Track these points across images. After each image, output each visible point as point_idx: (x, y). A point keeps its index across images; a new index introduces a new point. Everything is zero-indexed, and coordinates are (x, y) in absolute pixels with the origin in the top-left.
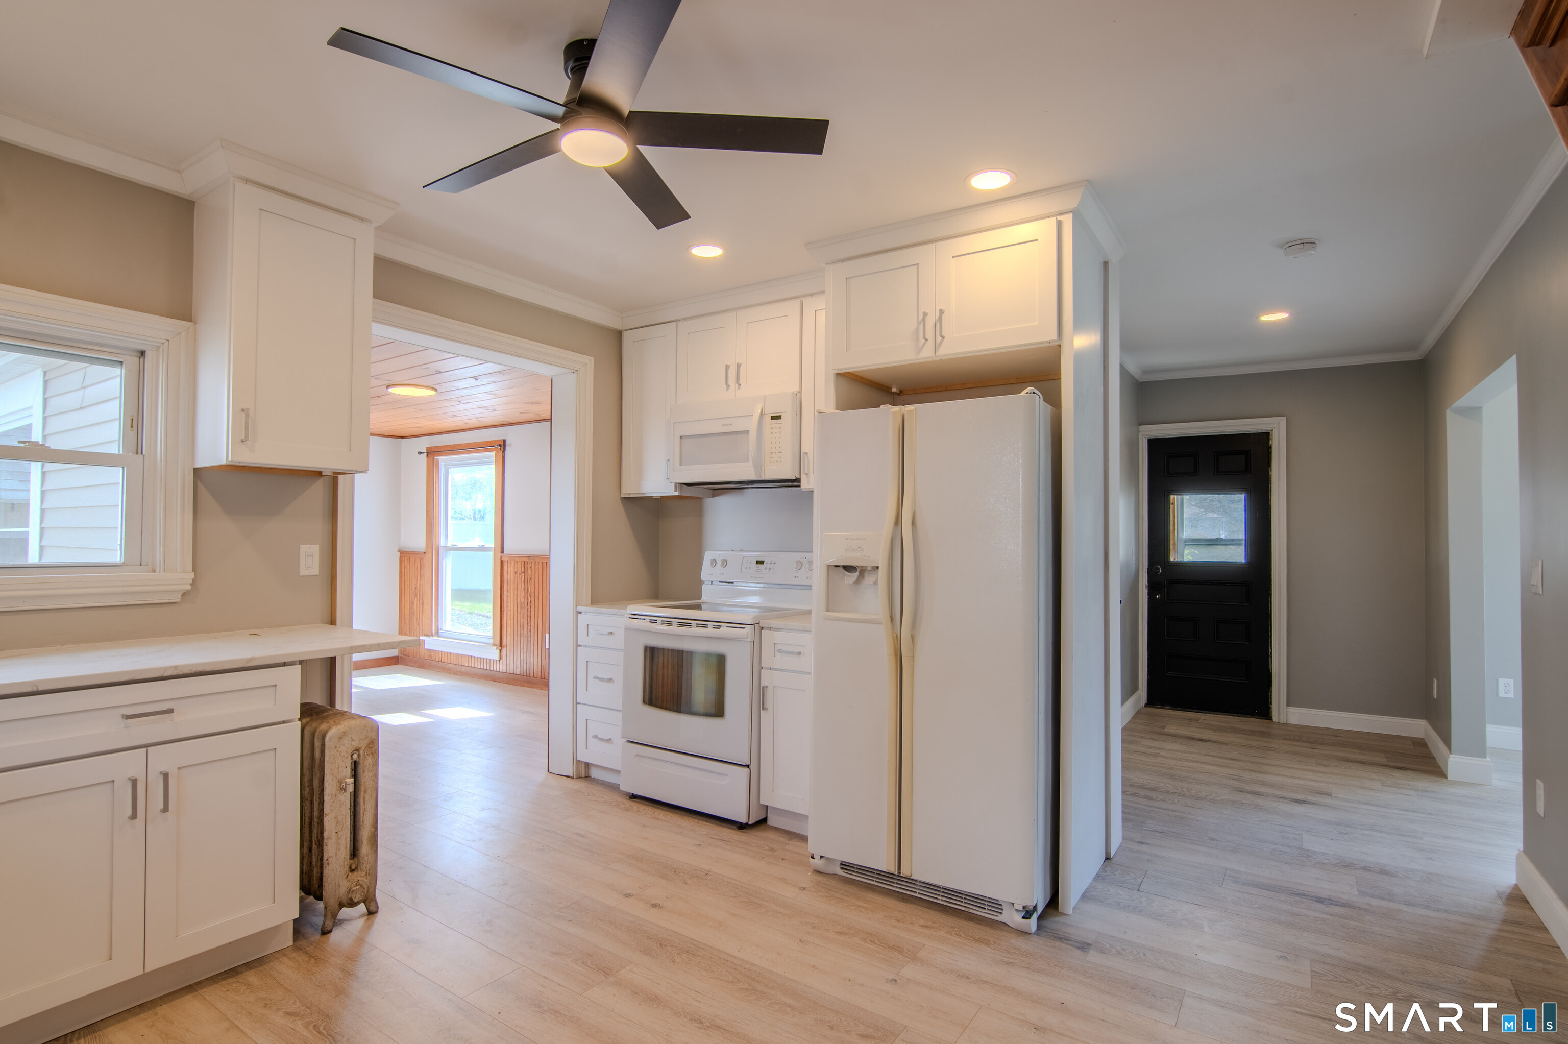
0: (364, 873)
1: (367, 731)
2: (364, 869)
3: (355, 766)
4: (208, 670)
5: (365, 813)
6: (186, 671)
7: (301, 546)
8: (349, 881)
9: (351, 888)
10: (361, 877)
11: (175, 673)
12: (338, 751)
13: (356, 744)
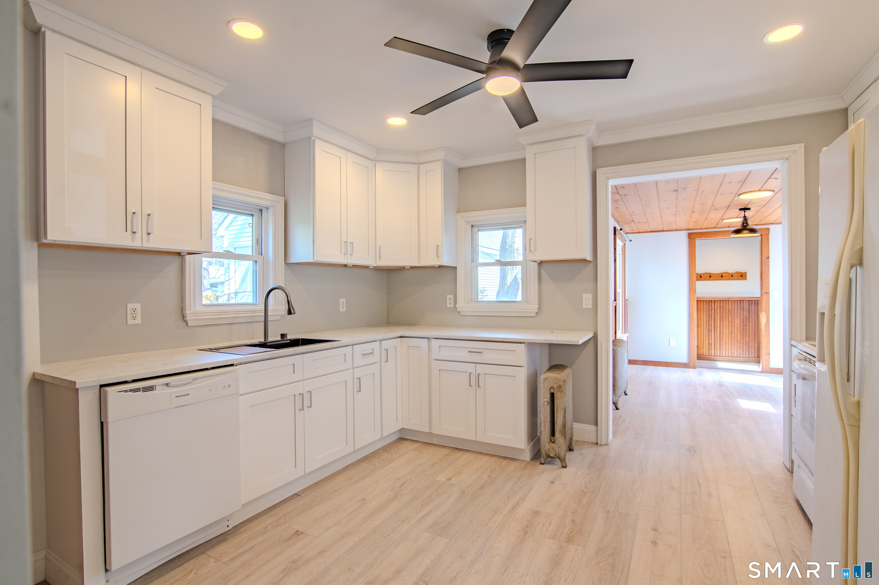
0: (557, 446)
1: (557, 380)
2: (557, 444)
3: (552, 395)
4: (492, 340)
5: (557, 418)
6: (485, 339)
7: (583, 294)
8: (550, 446)
9: (550, 449)
10: (555, 447)
11: (482, 340)
12: (544, 386)
13: (551, 385)
